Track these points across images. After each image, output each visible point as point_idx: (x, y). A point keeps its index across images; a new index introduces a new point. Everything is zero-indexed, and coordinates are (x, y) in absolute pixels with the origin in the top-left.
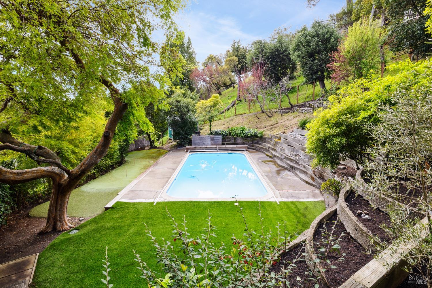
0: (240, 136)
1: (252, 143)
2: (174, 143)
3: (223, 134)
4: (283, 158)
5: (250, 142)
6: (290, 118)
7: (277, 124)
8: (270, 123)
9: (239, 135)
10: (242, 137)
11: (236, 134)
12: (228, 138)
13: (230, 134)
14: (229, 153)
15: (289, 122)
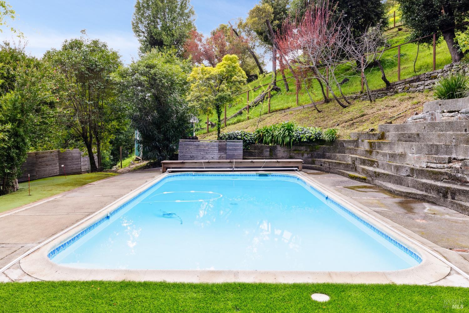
0: (283, 141)
1: (312, 157)
2: (145, 163)
3: (245, 141)
4: (403, 173)
5: (306, 155)
6: (391, 103)
7: (363, 115)
8: (347, 117)
9: (280, 139)
10: (288, 144)
11: (274, 140)
12: (255, 148)
13: (260, 139)
14: (260, 175)
15: (391, 110)
